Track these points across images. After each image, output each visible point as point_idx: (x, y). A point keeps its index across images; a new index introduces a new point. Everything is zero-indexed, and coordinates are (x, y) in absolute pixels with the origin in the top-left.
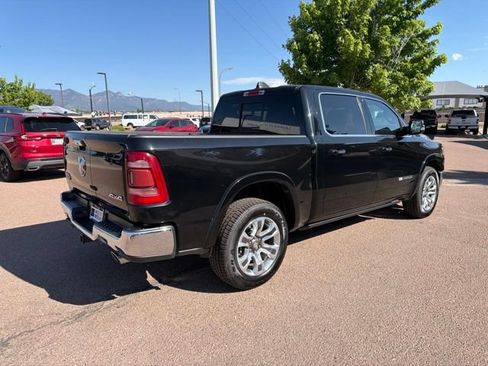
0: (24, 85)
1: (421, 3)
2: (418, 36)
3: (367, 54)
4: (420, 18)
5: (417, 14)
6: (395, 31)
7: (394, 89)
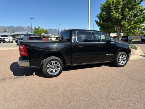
0: (40, 28)
1: (139, 1)
2: (140, 11)
3: (120, 18)
4: (140, 5)
5: (138, 4)
6: (130, 10)
7: (129, 28)
